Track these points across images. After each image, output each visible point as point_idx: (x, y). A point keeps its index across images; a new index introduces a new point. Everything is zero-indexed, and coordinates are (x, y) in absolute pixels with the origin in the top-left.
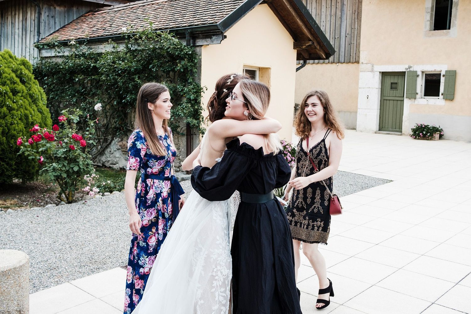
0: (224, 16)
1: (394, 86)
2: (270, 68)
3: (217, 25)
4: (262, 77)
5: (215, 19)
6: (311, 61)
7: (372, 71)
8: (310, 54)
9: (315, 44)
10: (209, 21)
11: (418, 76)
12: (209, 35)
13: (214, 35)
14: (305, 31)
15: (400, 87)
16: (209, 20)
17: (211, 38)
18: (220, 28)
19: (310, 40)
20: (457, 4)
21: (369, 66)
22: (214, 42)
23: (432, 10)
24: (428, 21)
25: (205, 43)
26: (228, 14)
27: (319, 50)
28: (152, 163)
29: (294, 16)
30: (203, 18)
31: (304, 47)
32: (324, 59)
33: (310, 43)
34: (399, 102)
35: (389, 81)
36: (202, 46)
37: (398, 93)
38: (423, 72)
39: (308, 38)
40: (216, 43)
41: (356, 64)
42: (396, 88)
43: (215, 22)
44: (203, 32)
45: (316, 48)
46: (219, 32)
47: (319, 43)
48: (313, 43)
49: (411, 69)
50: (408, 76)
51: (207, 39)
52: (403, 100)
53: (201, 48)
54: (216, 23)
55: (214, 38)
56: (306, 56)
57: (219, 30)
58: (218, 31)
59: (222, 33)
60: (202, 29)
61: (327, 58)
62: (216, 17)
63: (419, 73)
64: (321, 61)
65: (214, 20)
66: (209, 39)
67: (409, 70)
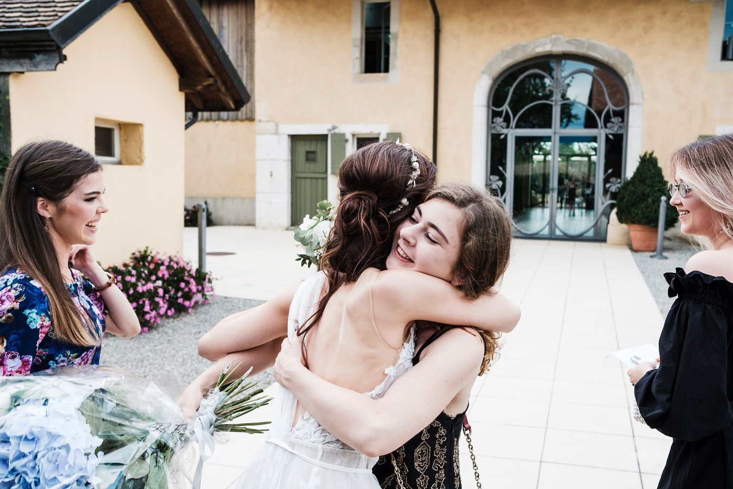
0: (60, 14)
1: (311, 157)
2: (141, 125)
3: (47, 31)
4: (126, 141)
5: (39, 18)
6: (206, 114)
7: (276, 133)
8: (205, 102)
9: (219, 83)
10: (24, 22)
11: (347, 141)
12: (27, 51)
13: (38, 52)
14: (203, 58)
15: (319, 157)
16: (22, 19)
17: (31, 58)
18: (54, 37)
19: (210, 76)
20: (396, 37)
21: (271, 126)
22: (41, 67)
23: (361, 44)
24: (357, 58)
25: (18, 69)
26: (68, 11)
27: (225, 95)
28: (63, 361)
29: (183, 31)
30: (7, 15)
31: (199, 88)
32: (232, 110)
33: (211, 81)
34: (320, 181)
35: (303, 148)
36: (8, 74)
37: (317, 166)
38: (353, 135)
39: (207, 71)
40: (45, 69)
41: (247, 124)
42: (314, 160)
43: (40, 24)
44: (11, 44)
45: (219, 90)
46: (52, 46)
47: (224, 83)
48: (216, 81)
49: (337, 131)
50: (332, 141)
51: (22, 61)
52: (326, 179)
53: (6, 79)
54: (44, 26)
55: (39, 58)
56: (199, 104)
57: (53, 41)
58: (50, 43)
59: (59, 49)
60: (9, 38)
61: (238, 108)
62: (39, 16)
63: (349, 136)
64: (224, 114)
65: (37, 20)
66: (27, 61)
67: (332, 132)
